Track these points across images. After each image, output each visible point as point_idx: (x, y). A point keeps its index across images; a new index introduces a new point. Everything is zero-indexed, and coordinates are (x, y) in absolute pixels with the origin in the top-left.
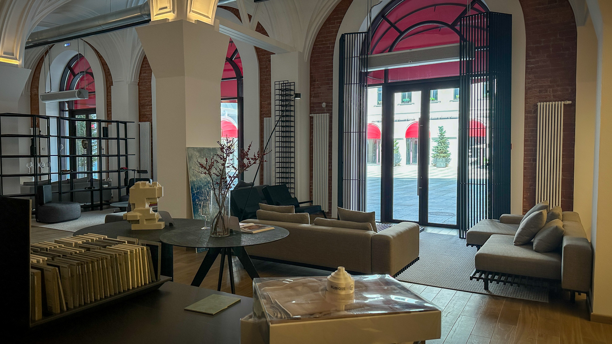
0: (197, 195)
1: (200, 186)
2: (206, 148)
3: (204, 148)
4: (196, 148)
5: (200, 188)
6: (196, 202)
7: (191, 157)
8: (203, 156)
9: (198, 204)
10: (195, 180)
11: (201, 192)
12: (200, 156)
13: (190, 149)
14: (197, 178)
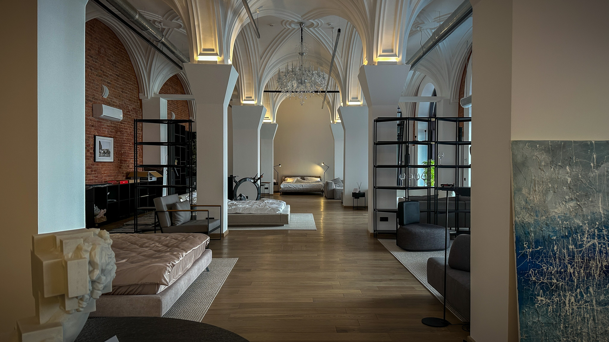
0: (532, 259)
1: (546, 237)
2: (575, 142)
3: (565, 142)
4: (541, 143)
5: (545, 241)
6: (528, 276)
7: (524, 164)
8: (563, 163)
9: (535, 283)
10: (532, 221)
11: (548, 252)
12: (553, 161)
13: (521, 145)
14: (537, 216)
